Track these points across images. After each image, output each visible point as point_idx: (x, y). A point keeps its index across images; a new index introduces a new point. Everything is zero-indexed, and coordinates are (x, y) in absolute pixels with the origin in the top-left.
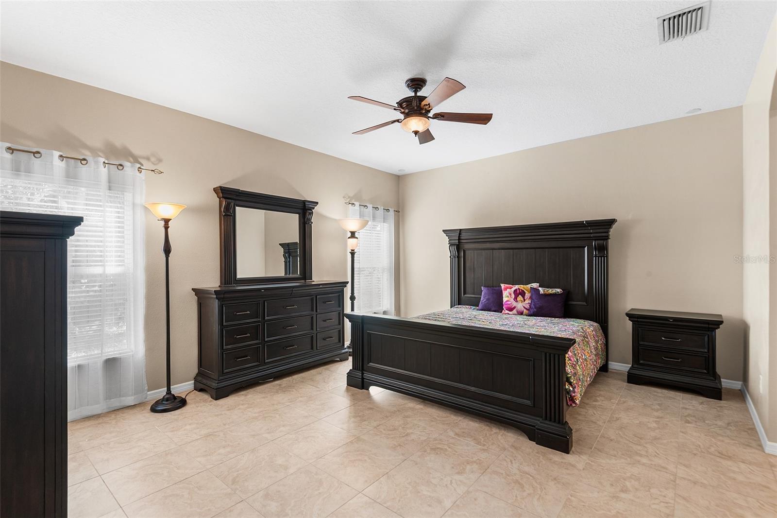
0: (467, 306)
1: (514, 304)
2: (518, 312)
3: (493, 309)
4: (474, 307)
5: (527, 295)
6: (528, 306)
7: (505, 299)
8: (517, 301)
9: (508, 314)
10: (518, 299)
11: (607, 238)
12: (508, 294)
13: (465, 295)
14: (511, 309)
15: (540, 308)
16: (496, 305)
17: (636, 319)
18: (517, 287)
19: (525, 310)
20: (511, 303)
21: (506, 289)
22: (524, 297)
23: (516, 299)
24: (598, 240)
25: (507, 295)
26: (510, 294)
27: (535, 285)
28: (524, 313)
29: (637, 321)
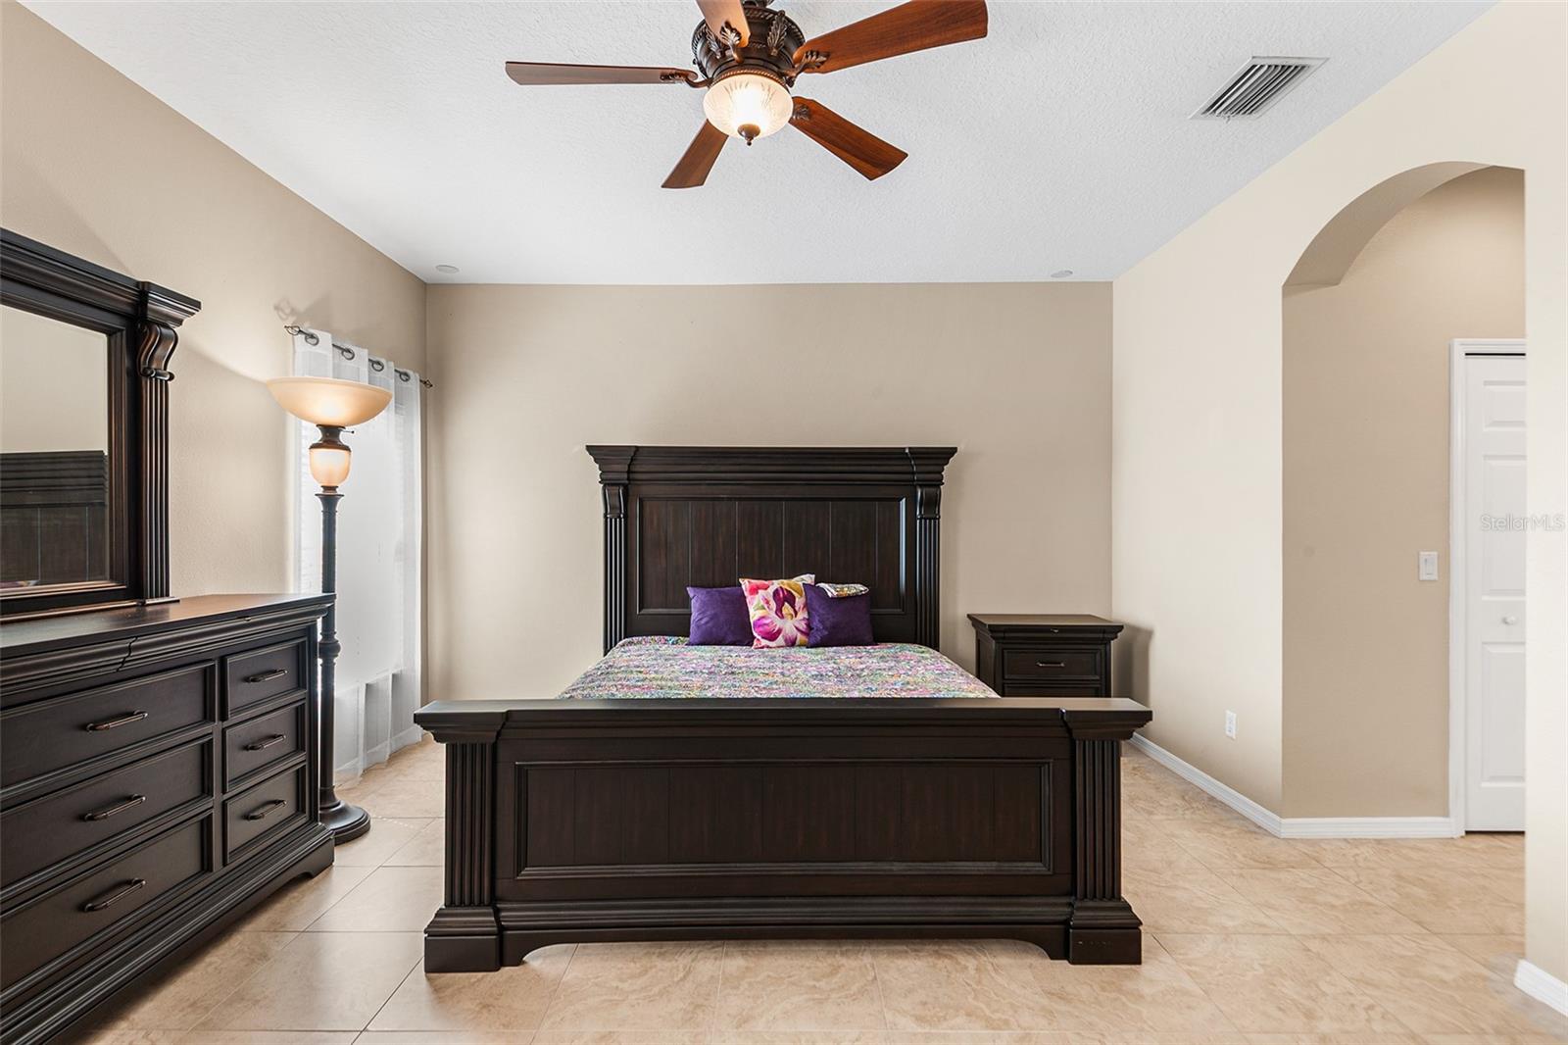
0: (656, 638)
1: (778, 623)
2: (786, 640)
3: (730, 638)
4: (674, 639)
5: (800, 601)
6: (803, 626)
7: (754, 614)
8: (782, 617)
9: (768, 647)
10: (784, 612)
11: (939, 482)
12: (762, 603)
13: (644, 611)
14: (772, 636)
15: (834, 627)
16: (735, 630)
17: (1002, 635)
18: (776, 584)
19: (799, 635)
20: (772, 622)
21: (754, 590)
22: (793, 607)
23: (779, 611)
24: (925, 486)
25: (759, 606)
26: (768, 603)
27: (809, 578)
28: (797, 642)
29: (1004, 638)
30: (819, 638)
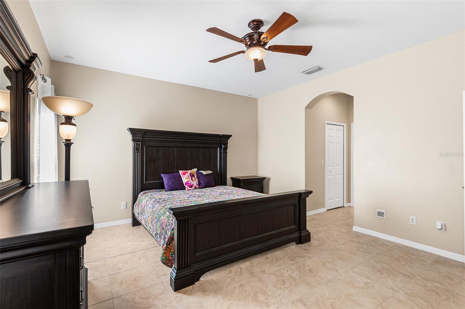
0: (154, 190)
1: (192, 183)
2: (194, 187)
3: (179, 188)
4: (159, 190)
5: (195, 176)
6: (197, 183)
7: (185, 180)
8: (193, 181)
9: (191, 190)
10: (193, 179)
11: (227, 143)
12: (187, 177)
13: (147, 182)
14: (191, 186)
16: (179, 186)
17: (243, 181)
18: (189, 172)
19: (197, 185)
20: (191, 182)
21: (184, 174)
22: (194, 177)
23: (192, 179)
24: (224, 145)
26: (189, 177)
27: (196, 170)
28: (197, 188)
29: (244, 182)
30: (204, 186)
